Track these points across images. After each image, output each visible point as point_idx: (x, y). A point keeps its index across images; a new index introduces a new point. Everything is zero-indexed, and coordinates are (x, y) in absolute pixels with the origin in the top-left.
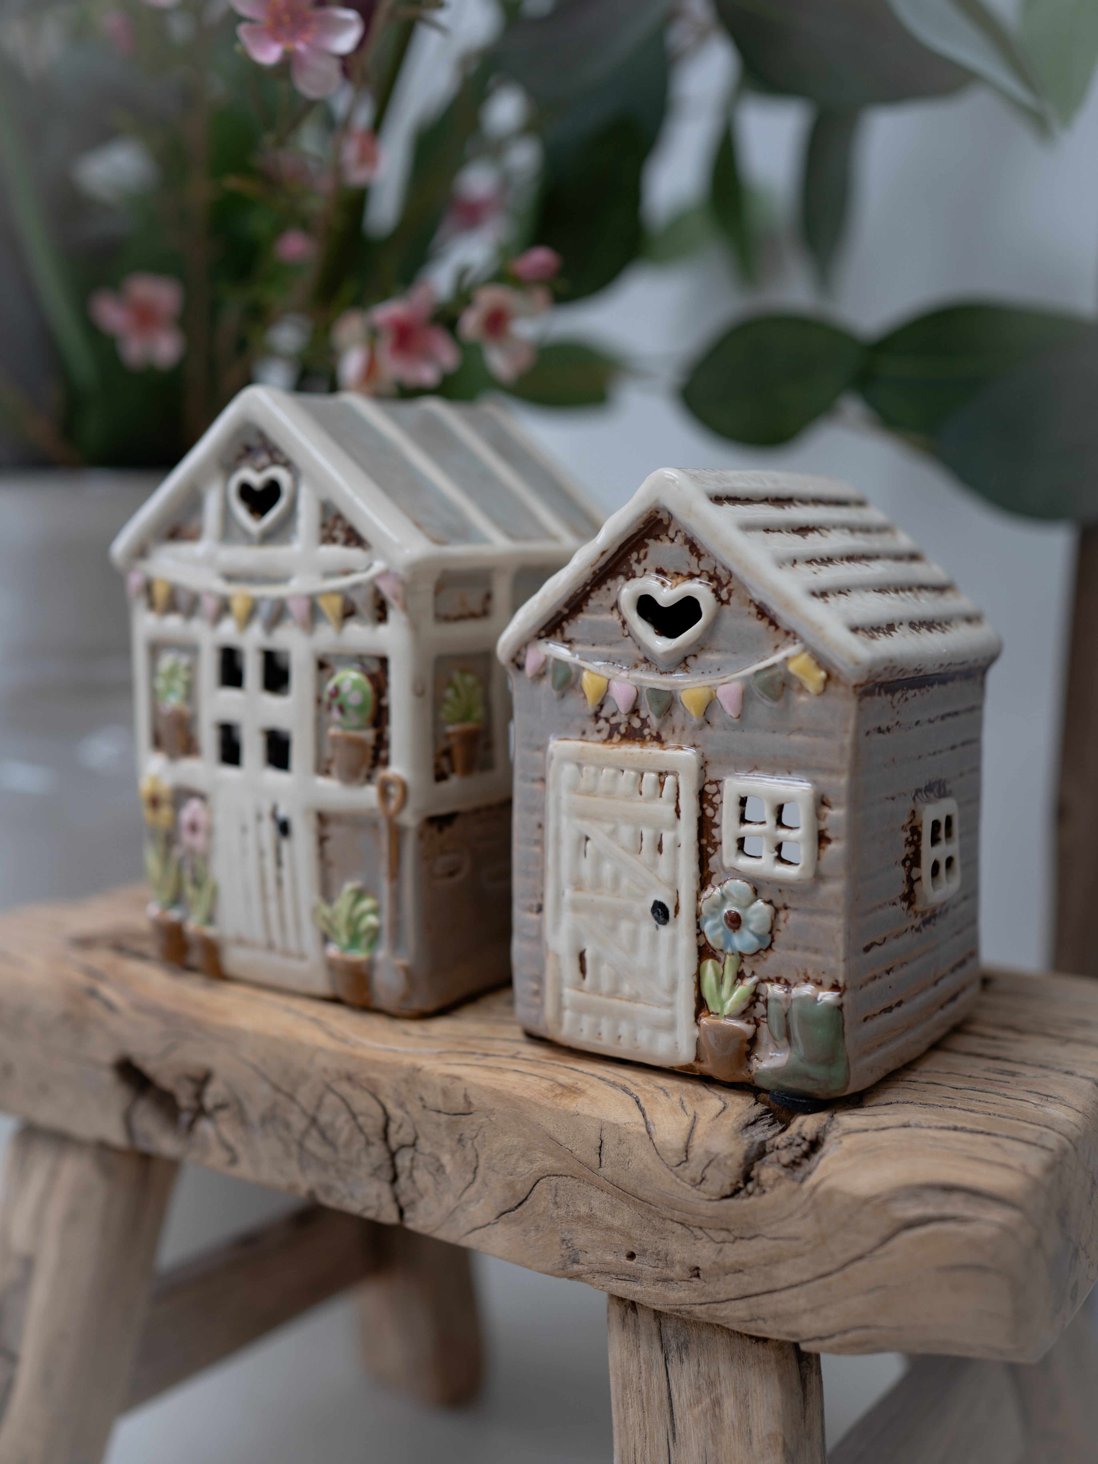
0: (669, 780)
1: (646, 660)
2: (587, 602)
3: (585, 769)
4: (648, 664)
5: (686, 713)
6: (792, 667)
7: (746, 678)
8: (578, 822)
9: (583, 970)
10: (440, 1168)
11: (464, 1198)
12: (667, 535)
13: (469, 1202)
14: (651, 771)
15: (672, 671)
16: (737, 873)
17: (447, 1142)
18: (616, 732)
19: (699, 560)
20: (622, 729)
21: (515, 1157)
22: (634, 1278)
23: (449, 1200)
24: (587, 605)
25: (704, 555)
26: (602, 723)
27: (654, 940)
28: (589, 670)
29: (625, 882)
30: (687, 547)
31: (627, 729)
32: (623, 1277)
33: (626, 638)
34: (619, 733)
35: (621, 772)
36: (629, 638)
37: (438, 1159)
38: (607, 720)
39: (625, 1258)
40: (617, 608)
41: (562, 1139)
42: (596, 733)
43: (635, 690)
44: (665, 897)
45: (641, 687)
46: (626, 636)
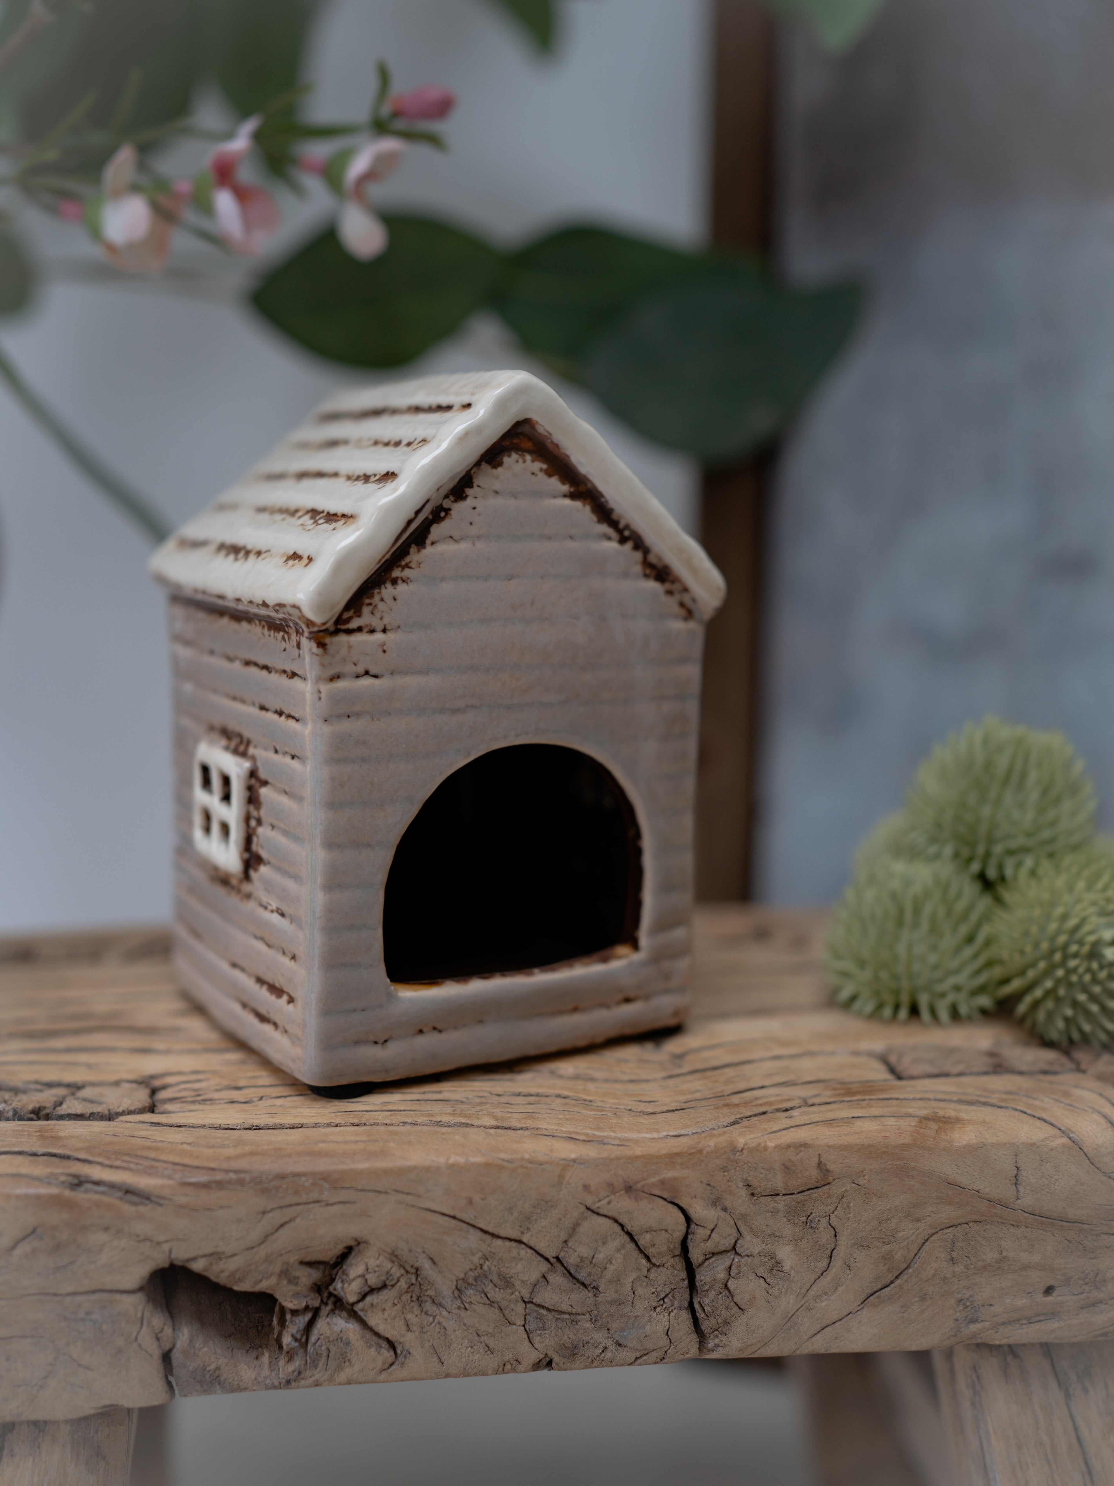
10: (776, 1266)
11: (812, 1293)
13: (817, 1297)
17: (788, 1231)
21: (895, 1221)
22: (1053, 1314)
23: (788, 1302)
32: (1038, 1318)
37: (772, 1256)
39: (1042, 1295)
41: (964, 1180)
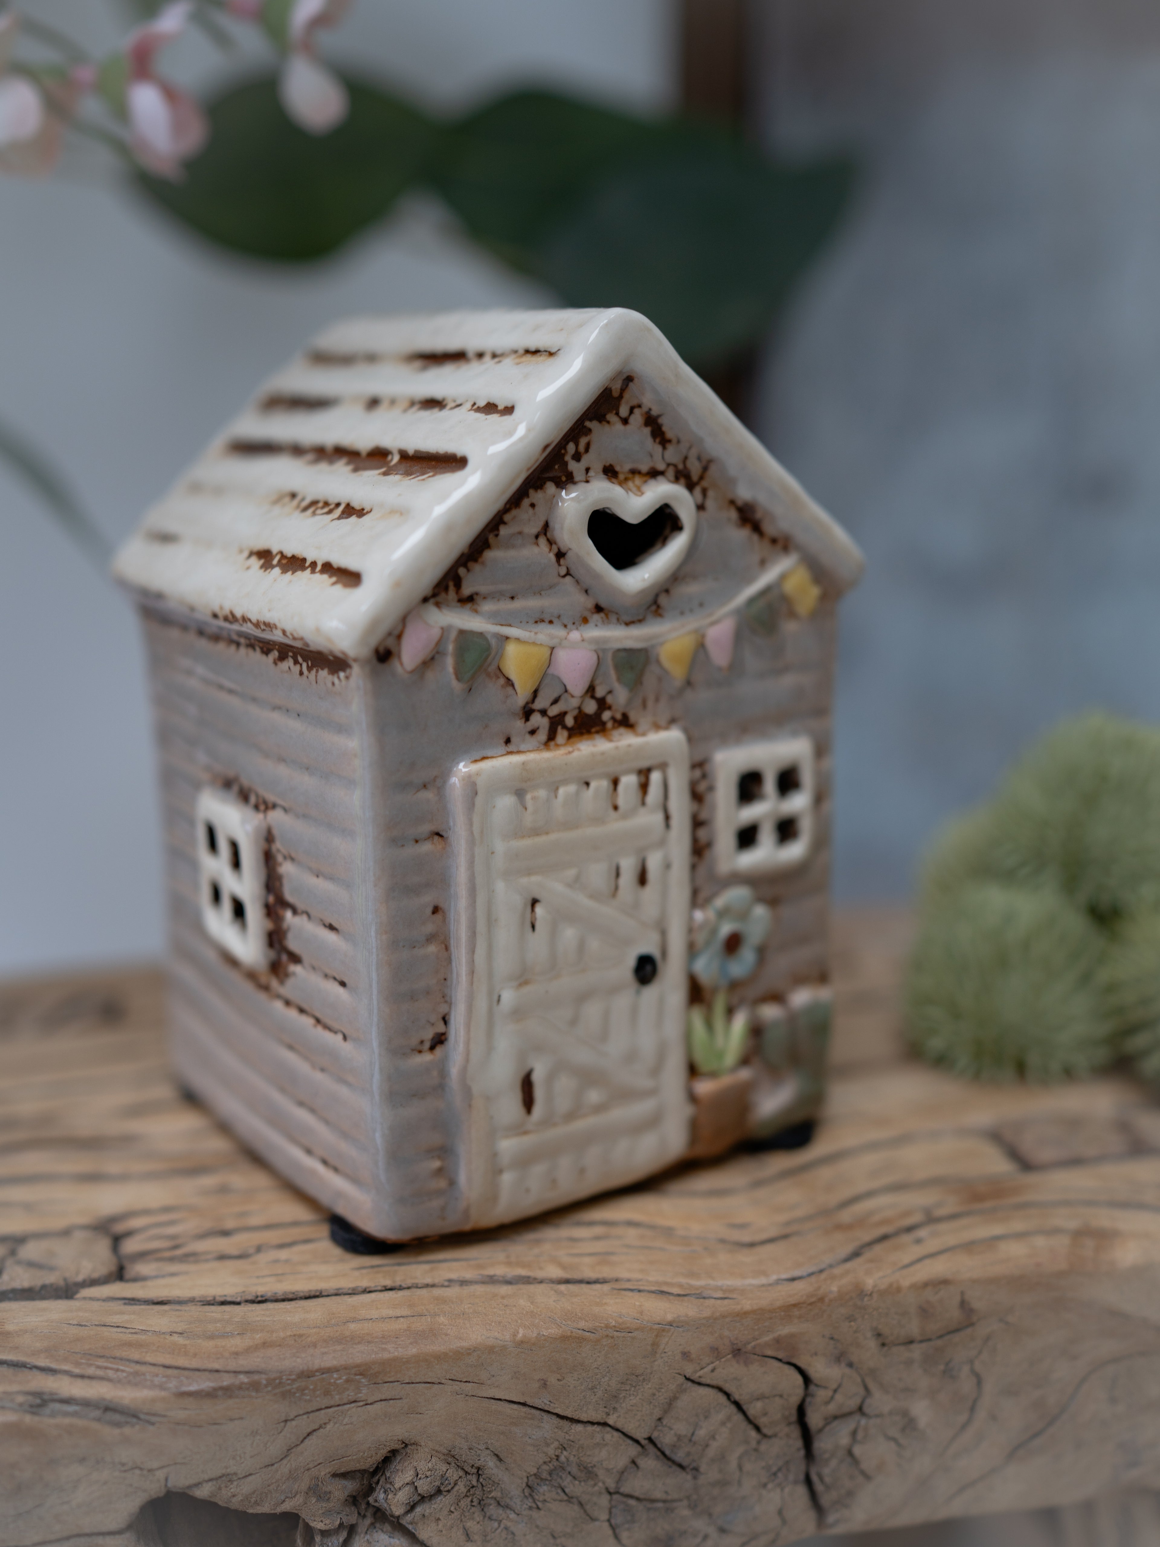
0: (655, 777)
1: (599, 609)
2: (498, 530)
3: (528, 797)
4: (602, 615)
5: (664, 675)
6: (790, 586)
7: (738, 612)
8: (524, 881)
9: (528, 1102)
12: (617, 414)
14: (627, 772)
15: (641, 617)
16: (738, 878)
18: (559, 728)
19: (664, 448)
20: (569, 721)
24: (497, 535)
25: (670, 441)
26: (536, 719)
27: (634, 1012)
28: (518, 640)
29: (594, 944)
30: (647, 431)
31: (576, 718)
33: (562, 580)
34: (565, 727)
35: (585, 786)
36: (568, 578)
38: (543, 712)
40: (545, 534)
42: (528, 736)
43: (595, 658)
44: (649, 947)
45: (604, 651)
46: (564, 576)
